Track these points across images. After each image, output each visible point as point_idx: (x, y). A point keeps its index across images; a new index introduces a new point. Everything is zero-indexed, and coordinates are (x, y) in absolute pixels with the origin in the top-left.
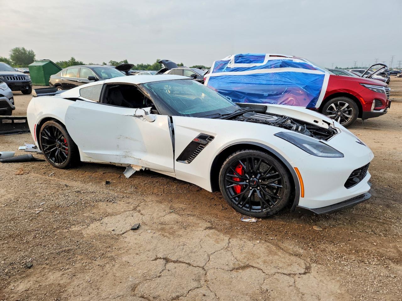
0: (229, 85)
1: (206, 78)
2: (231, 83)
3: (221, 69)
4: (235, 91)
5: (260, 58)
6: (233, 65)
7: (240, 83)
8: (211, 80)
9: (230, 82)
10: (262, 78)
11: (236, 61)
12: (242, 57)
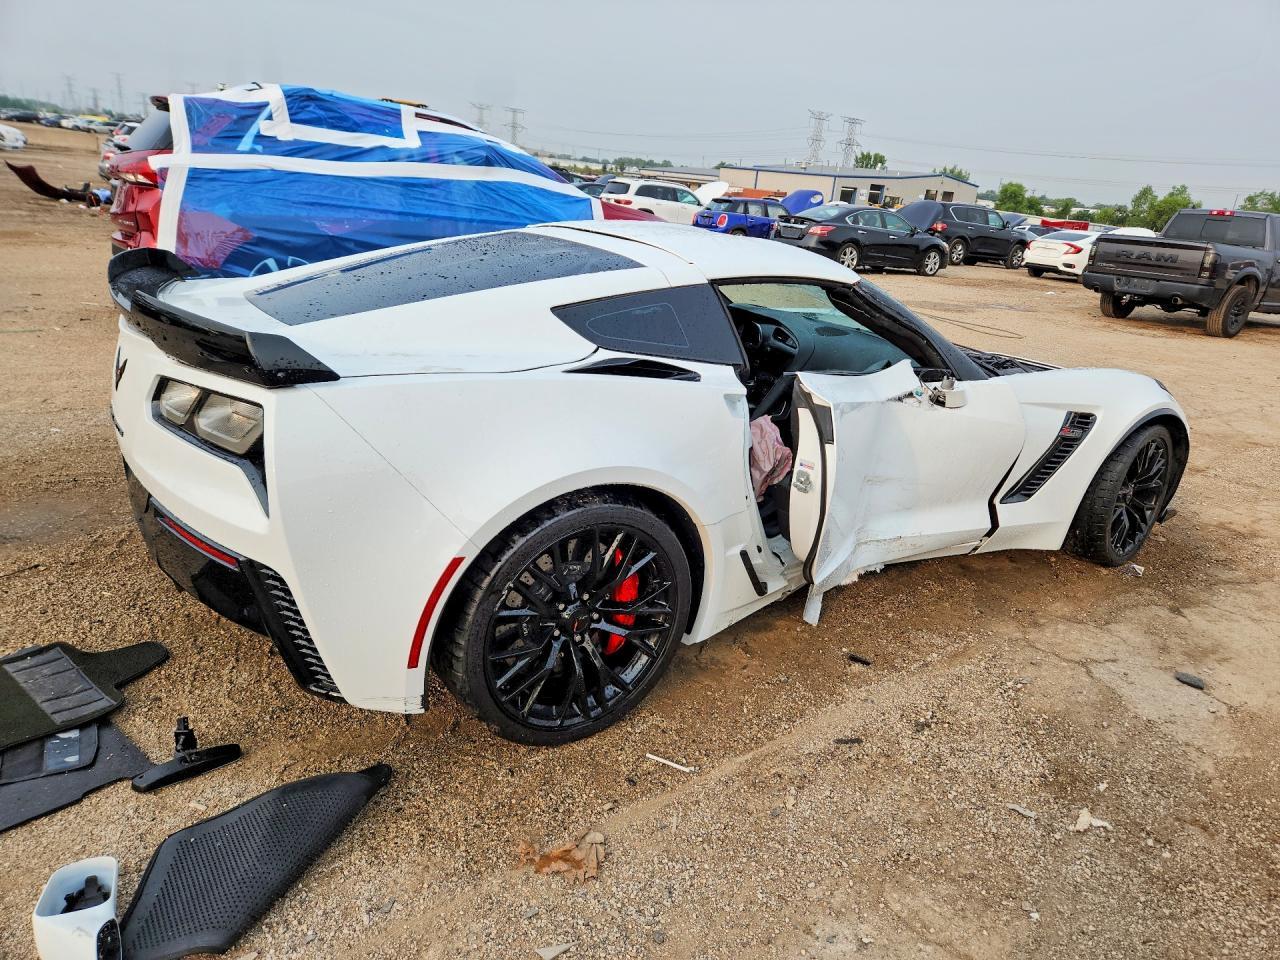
0: (303, 213)
1: (164, 172)
2: (306, 204)
3: (228, 139)
4: (337, 237)
5: (385, 119)
6: (284, 129)
7: (351, 207)
8: (196, 183)
9: (303, 199)
10: (432, 195)
11: (296, 114)
12: (318, 103)
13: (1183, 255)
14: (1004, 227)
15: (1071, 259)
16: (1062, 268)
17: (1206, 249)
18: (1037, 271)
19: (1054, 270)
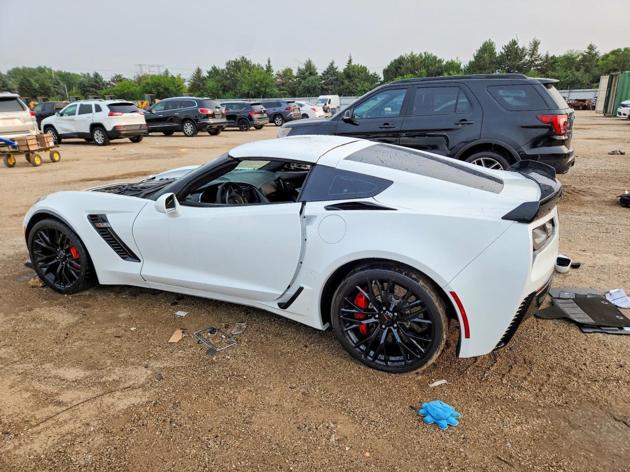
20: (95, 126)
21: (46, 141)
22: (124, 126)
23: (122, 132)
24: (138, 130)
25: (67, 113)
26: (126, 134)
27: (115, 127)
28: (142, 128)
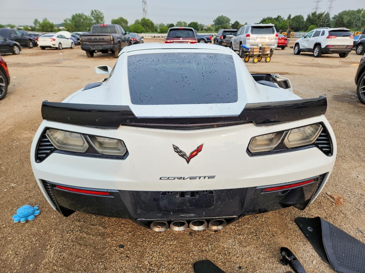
13: (105, 38)
14: (23, 35)
15: (54, 42)
16: (52, 46)
17: (110, 35)
18: (43, 48)
19: (50, 47)
20: (318, 45)
21: (265, 50)
22: (333, 46)
23: (331, 50)
24: (344, 49)
25: (308, 36)
26: (333, 51)
27: (327, 46)
28: (348, 47)
